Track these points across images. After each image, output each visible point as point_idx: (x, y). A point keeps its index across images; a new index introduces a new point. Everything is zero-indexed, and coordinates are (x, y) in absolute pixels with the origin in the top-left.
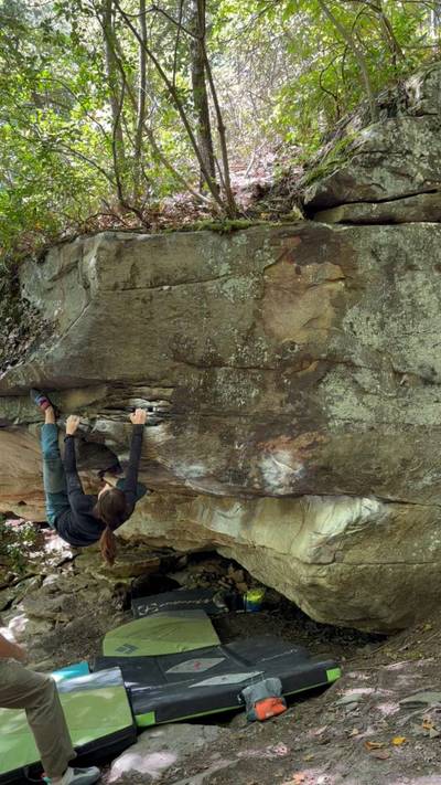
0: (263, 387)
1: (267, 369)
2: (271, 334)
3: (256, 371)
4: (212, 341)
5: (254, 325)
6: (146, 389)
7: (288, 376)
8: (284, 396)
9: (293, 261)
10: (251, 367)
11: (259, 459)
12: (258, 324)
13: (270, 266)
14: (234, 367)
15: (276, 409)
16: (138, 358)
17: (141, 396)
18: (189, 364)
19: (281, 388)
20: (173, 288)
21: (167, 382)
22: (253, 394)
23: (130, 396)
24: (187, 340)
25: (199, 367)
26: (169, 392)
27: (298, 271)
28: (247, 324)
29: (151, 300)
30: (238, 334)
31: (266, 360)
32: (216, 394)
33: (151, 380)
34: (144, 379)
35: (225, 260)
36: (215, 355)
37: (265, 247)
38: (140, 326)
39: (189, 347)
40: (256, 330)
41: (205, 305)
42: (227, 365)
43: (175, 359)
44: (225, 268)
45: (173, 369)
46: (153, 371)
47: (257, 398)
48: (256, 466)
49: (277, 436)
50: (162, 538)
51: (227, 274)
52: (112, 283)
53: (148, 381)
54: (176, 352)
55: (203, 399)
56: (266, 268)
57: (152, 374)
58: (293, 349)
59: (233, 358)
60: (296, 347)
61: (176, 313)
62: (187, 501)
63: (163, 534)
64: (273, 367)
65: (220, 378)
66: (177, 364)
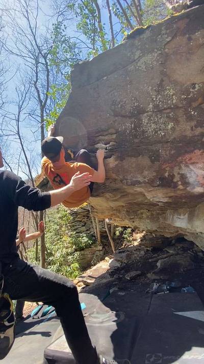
0: (176, 120)
1: (177, 107)
2: (175, 83)
3: (168, 111)
4: (136, 99)
5: (162, 81)
6: (101, 137)
7: (194, 109)
8: (193, 123)
9: (185, 34)
10: (165, 109)
11: (180, 168)
12: (165, 79)
13: (168, 42)
14: (153, 111)
15: (189, 133)
17: (99, 142)
18: (123, 116)
19: (190, 118)
20: (109, 76)
21: (112, 131)
22: (169, 127)
23: (95, 143)
24: (120, 102)
25: (130, 117)
26: (114, 136)
27: (190, 39)
28: (157, 81)
29: (98, 87)
30: (152, 89)
31: (174, 101)
32: (143, 132)
33: (103, 131)
34: (99, 132)
35: (138, 50)
36: (138, 106)
37: (164, 32)
39: (122, 106)
40: (164, 83)
41: (128, 78)
42: (148, 112)
43: (116, 116)
44: (138, 54)
45: (114, 122)
47: (173, 129)
48: (179, 174)
49: (192, 151)
50: (157, 231)
51: (140, 57)
52: (78, 85)
54: (114, 111)
55: (135, 136)
56: (165, 45)
57: (103, 127)
58: (194, 88)
59: (151, 106)
60: (197, 86)
61: (112, 89)
64: (181, 106)
65: (145, 120)
66: (117, 118)
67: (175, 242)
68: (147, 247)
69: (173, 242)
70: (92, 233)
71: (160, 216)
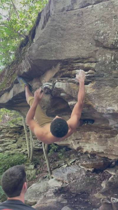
6: (81, 64)
16: (76, 47)
17: (78, 68)
18: (105, 47)
20: (95, 6)
21: (92, 59)
23: (73, 69)
24: (103, 34)
25: (111, 49)
26: (94, 65)
29: (82, 15)
33: (83, 58)
34: (79, 59)
38: (77, 29)
39: (105, 38)
41: (113, 12)
43: (97, 46)
45: (96, 51)
46: (84, 54)
50: (103, 153)
52: (61, 8)
53: (82, 60)
54: (97, 41)
55: (114, 68)
57: (84, 55)
62: (113, 137)
63: (103, 151)
66: (98, 48)
67: (116, 164)
68: (88, 168)
69: (114, 163)
70: (24, 150)
71: (108, 139)
